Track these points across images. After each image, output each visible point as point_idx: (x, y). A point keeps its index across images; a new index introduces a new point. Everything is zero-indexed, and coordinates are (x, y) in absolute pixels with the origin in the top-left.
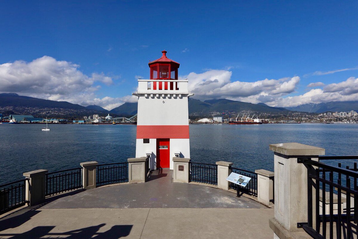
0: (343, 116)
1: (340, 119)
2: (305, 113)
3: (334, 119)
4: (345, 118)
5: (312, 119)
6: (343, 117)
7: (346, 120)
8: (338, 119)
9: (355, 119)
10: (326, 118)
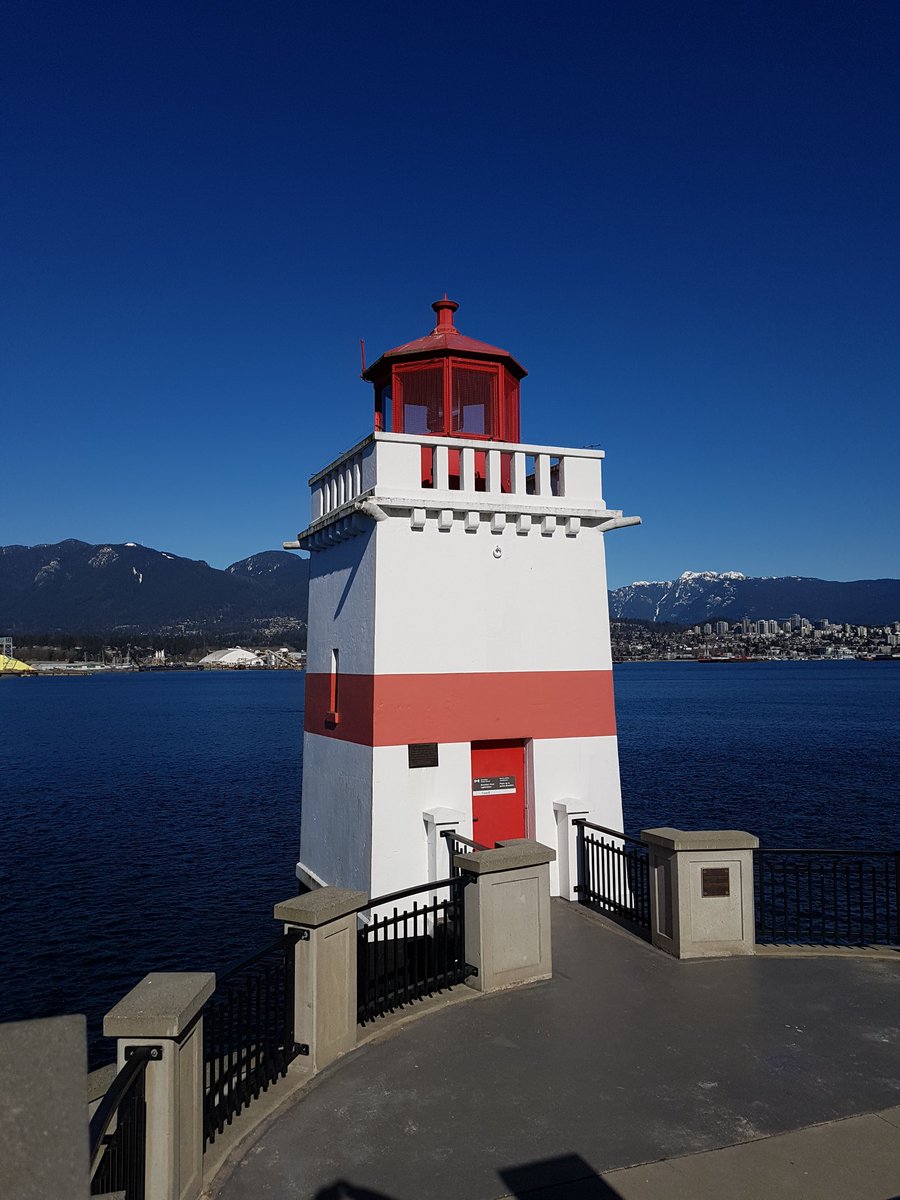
0: (767, 634)
1: (755, 645)
2: (640, 622)
3: (739, 646)
4: (774, 643)
5: (664, 647)
6: (767, 639)
7: (778, 652)
8: (753, 645)
9: (804, 646)
10: (712, 641)
